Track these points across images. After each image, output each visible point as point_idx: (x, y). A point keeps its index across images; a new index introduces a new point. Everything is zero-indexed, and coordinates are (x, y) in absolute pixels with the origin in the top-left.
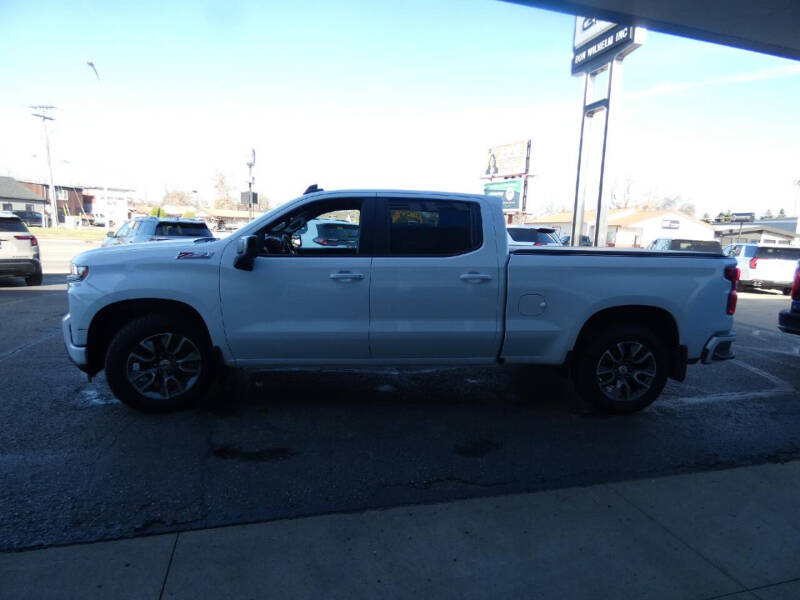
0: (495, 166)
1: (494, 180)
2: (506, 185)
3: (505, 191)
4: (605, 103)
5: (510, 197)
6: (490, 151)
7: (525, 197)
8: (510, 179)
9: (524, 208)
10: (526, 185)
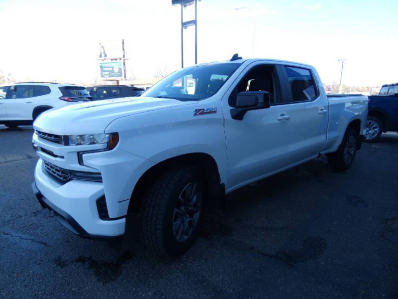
0: (104, 53)
1: (105, 61)
2: (113, 64)
3: (113, 68)
4: (194, 22)
5: (116, 70)
6: (100, 44)
7: (125, 70)
8: (114, 61)
9: (125, 77)
10: (124, 64)
